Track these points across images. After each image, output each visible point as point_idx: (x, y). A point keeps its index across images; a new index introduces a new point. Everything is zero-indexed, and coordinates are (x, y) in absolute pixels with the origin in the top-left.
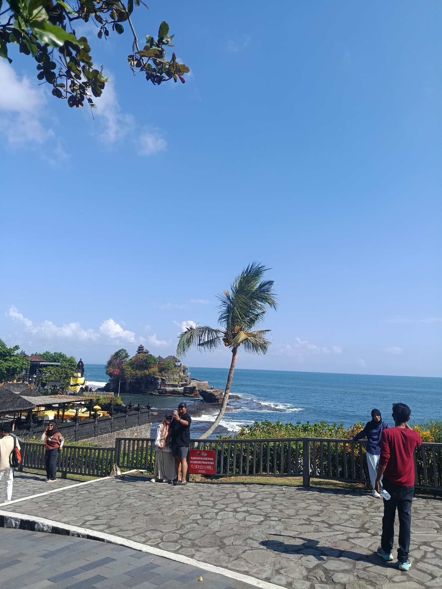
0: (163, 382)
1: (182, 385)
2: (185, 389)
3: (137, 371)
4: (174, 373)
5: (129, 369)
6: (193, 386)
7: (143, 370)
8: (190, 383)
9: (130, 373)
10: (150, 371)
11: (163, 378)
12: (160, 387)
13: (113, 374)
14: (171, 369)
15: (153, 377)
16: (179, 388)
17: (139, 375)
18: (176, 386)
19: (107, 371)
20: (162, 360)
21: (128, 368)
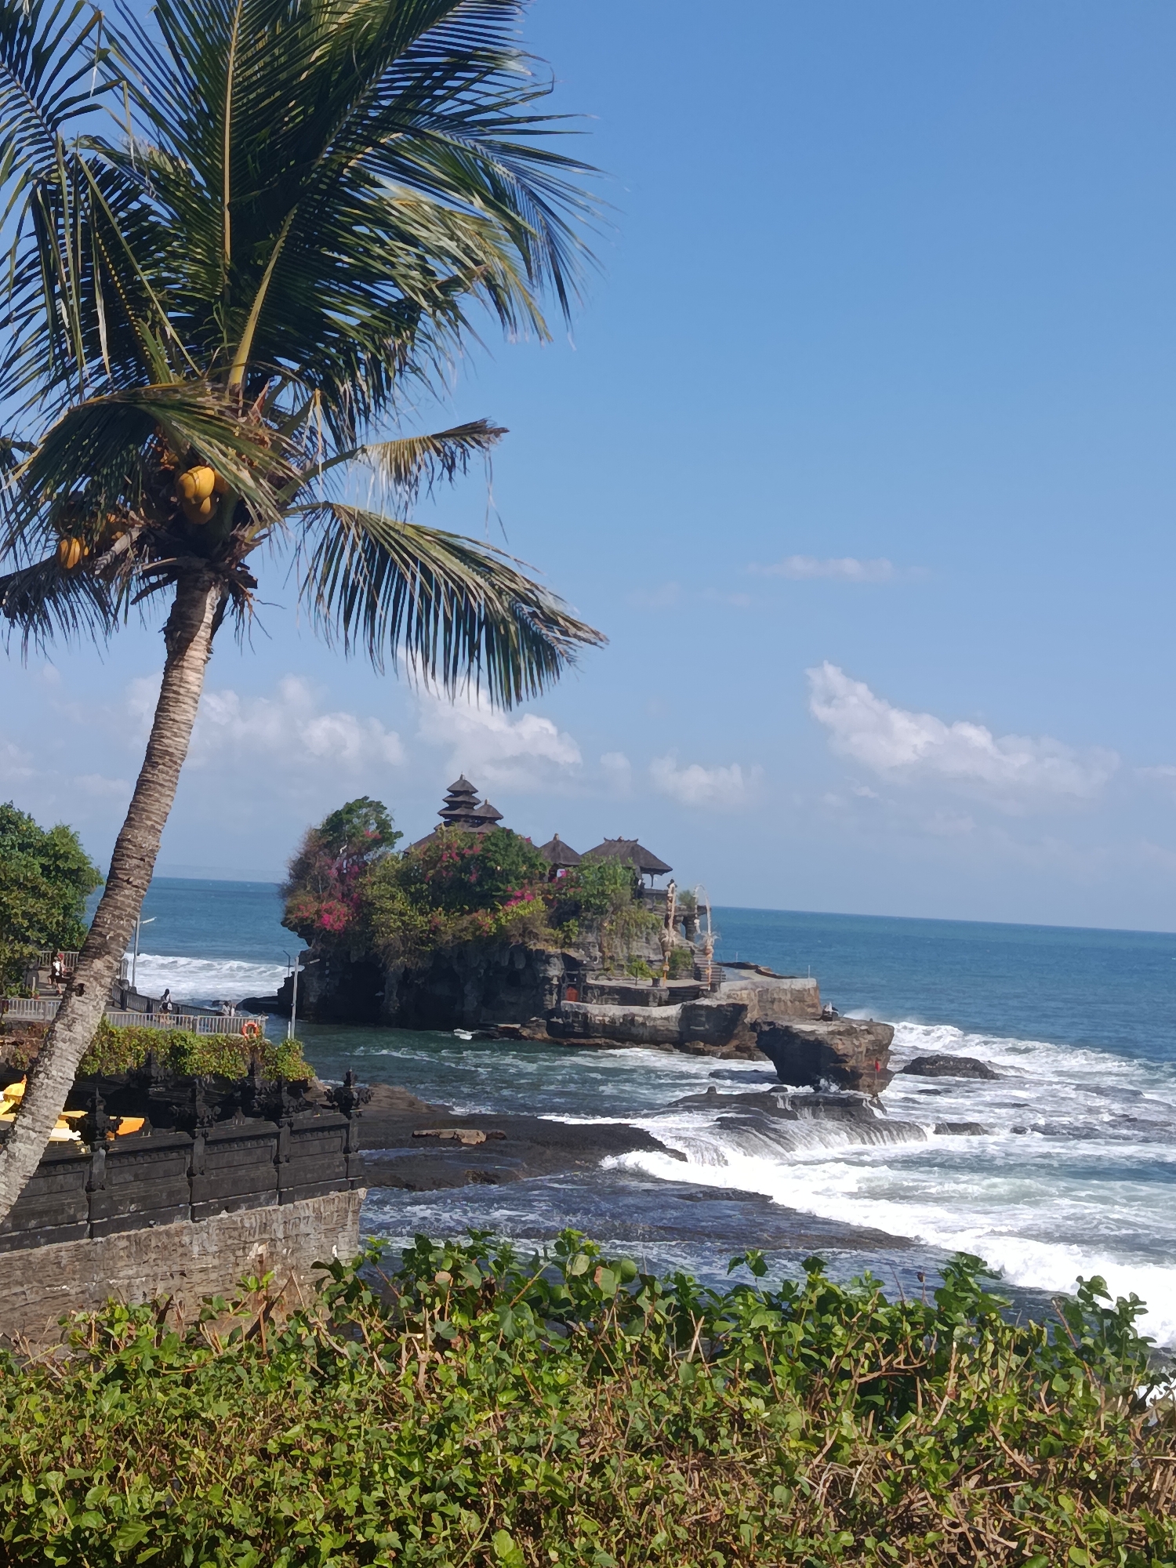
0: (571, 977)
1: (675, 996)
2: (688, 1015)
3: (440, 916)
4: (634, 930)
5: (398, 906)
6: (731, 1001)
7: (469, 912)
8: (714, 987)
9: (403, 922)
10: (501, 914)
11: (572, 953)
12: (558, 1002)
13: (317, 924)
14: (617, 908)
15: (522, 948)
16: (658, 1012)
17: (446, 933)
18: (640, 998)
19: (289, 911)
20: (566, 858)
21: (393, 898)
